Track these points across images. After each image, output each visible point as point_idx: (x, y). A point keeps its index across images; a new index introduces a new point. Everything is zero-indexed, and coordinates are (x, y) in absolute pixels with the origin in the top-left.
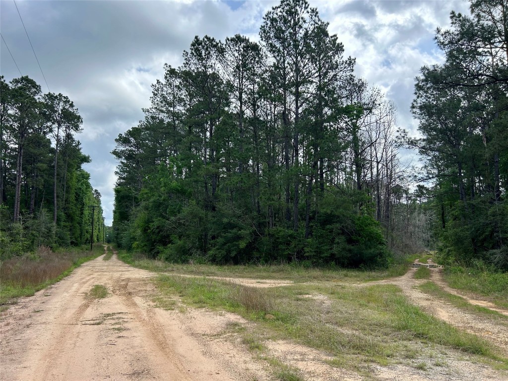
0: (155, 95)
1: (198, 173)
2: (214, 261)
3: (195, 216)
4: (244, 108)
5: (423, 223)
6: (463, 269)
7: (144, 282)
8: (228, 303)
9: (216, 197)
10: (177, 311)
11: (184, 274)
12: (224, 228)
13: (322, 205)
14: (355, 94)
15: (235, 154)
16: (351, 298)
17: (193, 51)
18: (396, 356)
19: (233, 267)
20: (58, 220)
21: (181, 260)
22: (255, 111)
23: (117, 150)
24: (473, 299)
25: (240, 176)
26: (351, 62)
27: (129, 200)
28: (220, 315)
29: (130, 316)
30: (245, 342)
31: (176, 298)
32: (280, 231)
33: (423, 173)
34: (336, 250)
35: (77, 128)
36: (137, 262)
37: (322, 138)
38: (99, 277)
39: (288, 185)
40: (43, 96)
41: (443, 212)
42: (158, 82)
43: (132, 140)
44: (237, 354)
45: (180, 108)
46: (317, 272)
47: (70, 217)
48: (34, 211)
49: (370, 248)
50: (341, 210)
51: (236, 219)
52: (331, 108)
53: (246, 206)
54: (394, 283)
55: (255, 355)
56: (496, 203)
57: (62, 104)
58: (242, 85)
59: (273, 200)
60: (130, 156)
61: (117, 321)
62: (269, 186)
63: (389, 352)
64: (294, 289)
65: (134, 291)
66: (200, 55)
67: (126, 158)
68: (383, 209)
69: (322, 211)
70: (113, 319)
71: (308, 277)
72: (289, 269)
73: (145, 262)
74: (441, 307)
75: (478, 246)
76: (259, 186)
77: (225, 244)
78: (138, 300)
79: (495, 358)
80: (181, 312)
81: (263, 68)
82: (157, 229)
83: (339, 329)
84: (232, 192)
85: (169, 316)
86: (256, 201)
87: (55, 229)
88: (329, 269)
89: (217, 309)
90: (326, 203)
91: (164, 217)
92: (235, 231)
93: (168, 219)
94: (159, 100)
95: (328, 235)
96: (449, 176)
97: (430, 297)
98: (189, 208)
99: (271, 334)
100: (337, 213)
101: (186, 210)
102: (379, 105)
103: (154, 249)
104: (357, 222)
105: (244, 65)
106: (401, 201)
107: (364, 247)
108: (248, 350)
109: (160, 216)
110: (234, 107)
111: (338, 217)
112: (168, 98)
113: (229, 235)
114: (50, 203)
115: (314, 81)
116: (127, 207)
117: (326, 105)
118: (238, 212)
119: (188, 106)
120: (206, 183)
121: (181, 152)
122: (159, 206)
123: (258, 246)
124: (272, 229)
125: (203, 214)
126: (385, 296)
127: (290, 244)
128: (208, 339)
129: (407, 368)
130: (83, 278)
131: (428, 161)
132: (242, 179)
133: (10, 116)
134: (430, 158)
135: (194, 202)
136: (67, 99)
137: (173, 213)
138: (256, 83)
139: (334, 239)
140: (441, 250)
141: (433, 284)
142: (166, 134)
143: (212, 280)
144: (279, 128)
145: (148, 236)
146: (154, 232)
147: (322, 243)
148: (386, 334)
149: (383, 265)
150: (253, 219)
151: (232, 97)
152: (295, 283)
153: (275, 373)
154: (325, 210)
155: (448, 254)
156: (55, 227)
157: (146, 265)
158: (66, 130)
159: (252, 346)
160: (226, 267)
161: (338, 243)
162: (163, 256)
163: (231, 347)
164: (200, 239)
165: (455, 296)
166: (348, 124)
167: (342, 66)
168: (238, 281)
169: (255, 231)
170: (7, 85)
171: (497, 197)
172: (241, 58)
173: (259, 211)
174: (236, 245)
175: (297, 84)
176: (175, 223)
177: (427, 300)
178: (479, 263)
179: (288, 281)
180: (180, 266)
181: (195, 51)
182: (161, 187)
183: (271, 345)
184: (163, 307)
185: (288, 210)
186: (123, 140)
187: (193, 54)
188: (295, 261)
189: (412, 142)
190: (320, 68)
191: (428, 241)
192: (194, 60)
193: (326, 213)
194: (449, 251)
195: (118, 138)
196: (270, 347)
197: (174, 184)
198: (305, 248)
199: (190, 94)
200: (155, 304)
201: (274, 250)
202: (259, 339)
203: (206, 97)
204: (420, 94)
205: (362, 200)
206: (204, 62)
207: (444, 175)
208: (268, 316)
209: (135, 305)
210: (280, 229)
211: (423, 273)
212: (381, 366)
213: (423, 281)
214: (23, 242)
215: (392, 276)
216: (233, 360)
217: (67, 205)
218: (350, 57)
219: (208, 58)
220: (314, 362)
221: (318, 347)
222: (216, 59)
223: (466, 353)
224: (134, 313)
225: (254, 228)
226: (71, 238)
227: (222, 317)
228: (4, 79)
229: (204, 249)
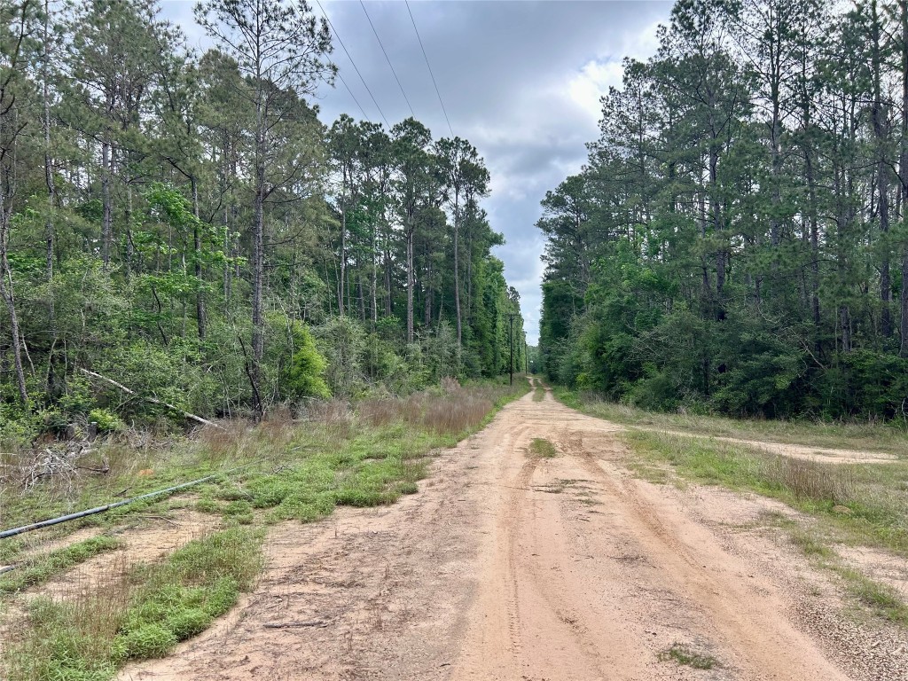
0: (607, 114)
1: (689, 250)
2: (725, 410)
3: (685, 328)
4: (782, 115)
7: (608, 439)
8: (759, 481)
9: (725, 293)
10: (671, 487)
11: (673, 429)
12: (744, 351)
15: (764, 208)
17: (677, 23)
19: (764, 422)
20: (464, 338)
21: (664, 406)
22: (807, 117)
23: (544, 220)
25: (776, 250)
27: (566, 302)
28: (747, 499)
29: (599, 486)
30: (795, 541)
31: (665, 467)
32: (867, 357)
35: (482, 189)
36: (587, 407)
38: (535, 426)
39: (886, 263)
40: (434, 144)
42: (612, 90)
43: (568, 198)
44: (781, 555)
45: (652, 133)
47: (478, 333)
48: (431, 326)
51: (768, 335)
53: (788, 309)
55: (814, 561)
57: (460, 153)
58: (779, 68)
59: (850, 294)
60: (564, 228)
61: (580, 491)
62: (841, 267)
64: (896, 470)
65: (595, 451)
66: (691, 26)
67: (559, 232)
70: (574, 487)
72: (888, 433)
73: (601, 406)
76: (816, 269)
77: (745, 381)
78: (603, 464)
80: (679, 488)
81: (825, 25)
82: (618, 351)
84: (758, 282)
85: (658, 492)
86: (812, 296)
87: (460, 352)
89: (740, 489)
91: (629, 332)
92: (765, 356)
93: (636, 336)
94: (614, 123)
98: (675, 315)
99: (845, 536)
101: (668, 319)
103: (613, 386)
105: (782, 29)
108: (801, 553)
109: (622, 330)
112: (631, 117)
113: (754, 364)
114: (450, 312)
116: (563, 314)
118: (773, 321)
119: (668, 127)
120: (705, 269)
121: (657, 214)
122: (620, 313)
123: (815, 387)
124: (849, 354)
125: (700, 325)
127: (889, 383)
128: (729, 530)
130: (514, 427)
132: (779, 256)
133: (392, 183)
135: (684, 304)
136: (467, 144)
137: (646, 324)
142: (627, 182)
143: (726, 444)
145: (603, 363)
146: (612, 358)
150: (804, 333)
151: (756, 96)
152: (900, 459)
153: (850, 589)
156: (460, 349)
157: (603, 411)
158: (467, 196)
159: (806, 547)
160: (749, 422)
162: (632, 399)
163: (772, 546)
164: (696, 371)
168: (776, 448)
169: (810, 355)
170: (386, 136)
172: (774, 15)
173: (817, 318)
174: (768, 383)
176: (649, 341)
179: (885, 455)
180: (662, 417)
181: (680, 21)
182: (624, 280)
183: (843, 551)
184: (647, 478)
185: (887, 315)
186: (555, 201)
187: (676, 28)
188: (902, 416)
192: (678, 40)
195: (545, 198)
196: (843, 554)
197: (646, 273)
199: (670, 104)
200: (633, 472)
201: (852, 395)
202: (821, 540)
206: (697, 37)
208: (837, 509)
209: (601, 471)
210: (866, 352)
214: (424, 371)
216: (776, 564)
217: (474, 314)
219: (706, 29)
222: (723, 28)
224: (604, 483)
225: (807, 351)
226: (482, 365)
227: (750, 503)
228: (383, 127)
229: (705, 390)
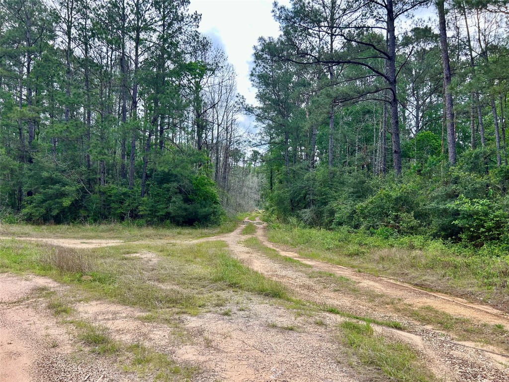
2: (29, 220)
4: (73, 45)
5: (255, 185)
6: (280, 226)
8: (38, 266)
9: (34, 147)
12: (44, 183)
13: (159, 163)
14: (200, 52)
15: (60, 97)
16: (179, 255)
18: (208, 306)
19: (54, 227)
22: (86, 51)
24: (284, 250)
25: (66, 124)
26: (196, 17)
28: (26, 280)
30: (50, 307)
32: (113, 189)
33: (256, 139)
34: (171, 208)
37: (163, 93)
39: (124, 140)
41: (272, 176)
44: (38, 320)
46: (150, 231)
49: (205, 207)
50: (179, 169)
51: (59, 174)
52: (174, 62)
53: (73, 160)
54: (223, 239)
55: (60, 319)
56: (311, 170)
58: (72, 17)
59: (106, 154)
62: (102, 139)
63: (201, 303)
64: (122, 249)
68: (222, 170)
69: (159, 169)
71: (140, 235)
72: (121, 228)
74: (257, 259)
75: (295, 206)
76: (89, 138)
77: (44, 201)
79: (288, 300)
83: (160, 285)
84: (55, 142)
86: (86, 153)
88: (164, 227)
89: (23, 273)
90: (164, 161)
92: (57, 186)
95: (164, 194)
96: (278, 144)
97: (251, 250)
99: (86, 295)
100: (174, 172)
102: (222, 67)
104: (194, 182)
106: (238, 164)
107: (199, 206)
108: (53, 315)
110: (60, 42)
111: (176, 176)
113: (50, 191)
115: (158, 30)
117: (169, 58)
118: (62, 166)
120: (20, 129)
123: (86, 205)
124: (104, 187)
125: (15, 165)
126: (212, 251)
127: (123, 203)
128: (5, 307)
129: (215, 315)
131: (263, 129)
132: (68, 127)
134: (264, 126)
138: (88, 18)
139: (170, 197)
140: (267, 209)
141: (256, 239)
143: (24, 241)
144: (115, 75)
147: (158, 202)
148: (204, 287)
149: (216, 223)
150: (81, 174)
151: (57, 29)
152: (125, 242)
153: (79, 335)
154: (162, 168)
155: (272, 213)
159: (58, 310)
160: (44, 227)
161: (175, 202)
163: (33, 314)
165: (270, 249)
166: (191, 82)
167: (187, 20)
168: (56, 242)
169: (83, 187)
171: (312, 165)
173: (89, 166)
174: (58, 203)
175: (138, 29)
177: (248, 253)
178: (293, 220)
179: (118, 241)
183: (81, 307)
185: (123, 166)
188: (128, 219)
189: (249, 109)
190: (164, 17)
191: (259, 202)
193: (163, 172)
194: (273, 210)
196: (81, 309)
198: (140, 207)
201: (104, 209)
202: (69, 302)
203: (23, 23)
204: (259, 63)
205: (200, 160)
207: (275, 143)
208: (84, 278)
210: (112, 186)
211: (250, 229)
212: (191, 316)
213: (247, 237)
215: (222, 233)
216: (33, 327)
218: (196, 12)
220: (126, 319)
221: (133, 304)
223: (267, 297)
225: (82, 184)
227: (28, 283)
229: (16, 207)
